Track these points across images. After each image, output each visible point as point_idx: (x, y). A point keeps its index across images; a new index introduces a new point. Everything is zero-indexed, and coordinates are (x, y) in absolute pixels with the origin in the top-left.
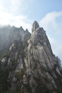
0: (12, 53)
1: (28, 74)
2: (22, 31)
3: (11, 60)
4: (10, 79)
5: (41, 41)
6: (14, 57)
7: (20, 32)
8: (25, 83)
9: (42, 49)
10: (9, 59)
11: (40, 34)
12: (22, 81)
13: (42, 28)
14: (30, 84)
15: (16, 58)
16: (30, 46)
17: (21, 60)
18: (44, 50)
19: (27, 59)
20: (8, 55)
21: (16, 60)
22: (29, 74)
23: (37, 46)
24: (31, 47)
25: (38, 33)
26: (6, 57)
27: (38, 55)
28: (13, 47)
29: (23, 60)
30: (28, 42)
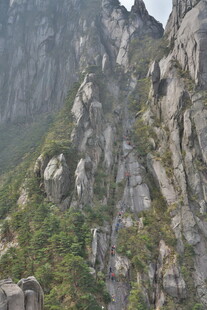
0: (88, 133)
1: (184, 238)
2: (114, 15)
3: (87, 169)
4: (97, 262)
6: (98, 154)
7: (106, 22)
8: (172, 283)
10: (81, 163)
12: (155, 275)
14: (199, 290)
15: (107, 156)
16: (173, 92)
17: (135, 165)
19: (168, 162)
20: (69, 145)
21: (112, 167)
22: (189, 238)
24: (184, 102)
26: (61, 156)
28: (91, 101)
29: (143, 164)
30: (163, 72)
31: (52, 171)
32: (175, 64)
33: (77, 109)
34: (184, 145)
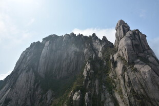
0: (89, 82)
2: (96, 41)
3: (89, 96)
5: (141, 55)
6: (93, 90)
7: (94, 44)
9: (149, 71)
10: (87, 94)
11: (137, 43)
13: (137, 30)
15: (97, 91)
16: (120, 66)
17: (108, 94)
18: (154, 73)
19: (120, 93)
20: (82, 86)
21: (99, 95)
23: (136, 66)
24: (124, 69)
25: (131, 40)
26: (79, 91)
27: (143, 84)
28: (90, 70)
29: (111, 94)
30: (115, 59)
31: (76, 97)
32: (119, 56)
33: (85, 73)
34: (126, 85)
